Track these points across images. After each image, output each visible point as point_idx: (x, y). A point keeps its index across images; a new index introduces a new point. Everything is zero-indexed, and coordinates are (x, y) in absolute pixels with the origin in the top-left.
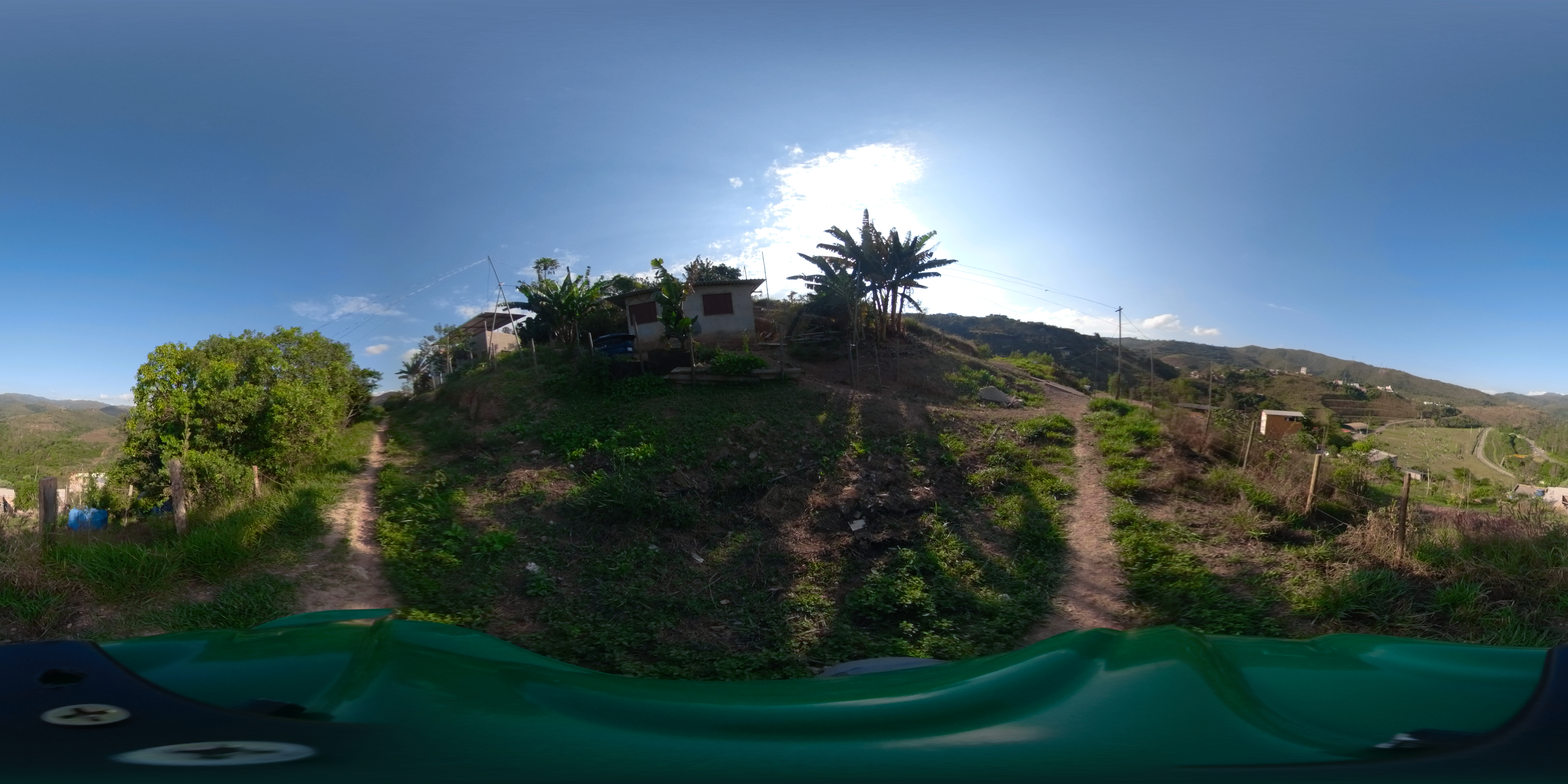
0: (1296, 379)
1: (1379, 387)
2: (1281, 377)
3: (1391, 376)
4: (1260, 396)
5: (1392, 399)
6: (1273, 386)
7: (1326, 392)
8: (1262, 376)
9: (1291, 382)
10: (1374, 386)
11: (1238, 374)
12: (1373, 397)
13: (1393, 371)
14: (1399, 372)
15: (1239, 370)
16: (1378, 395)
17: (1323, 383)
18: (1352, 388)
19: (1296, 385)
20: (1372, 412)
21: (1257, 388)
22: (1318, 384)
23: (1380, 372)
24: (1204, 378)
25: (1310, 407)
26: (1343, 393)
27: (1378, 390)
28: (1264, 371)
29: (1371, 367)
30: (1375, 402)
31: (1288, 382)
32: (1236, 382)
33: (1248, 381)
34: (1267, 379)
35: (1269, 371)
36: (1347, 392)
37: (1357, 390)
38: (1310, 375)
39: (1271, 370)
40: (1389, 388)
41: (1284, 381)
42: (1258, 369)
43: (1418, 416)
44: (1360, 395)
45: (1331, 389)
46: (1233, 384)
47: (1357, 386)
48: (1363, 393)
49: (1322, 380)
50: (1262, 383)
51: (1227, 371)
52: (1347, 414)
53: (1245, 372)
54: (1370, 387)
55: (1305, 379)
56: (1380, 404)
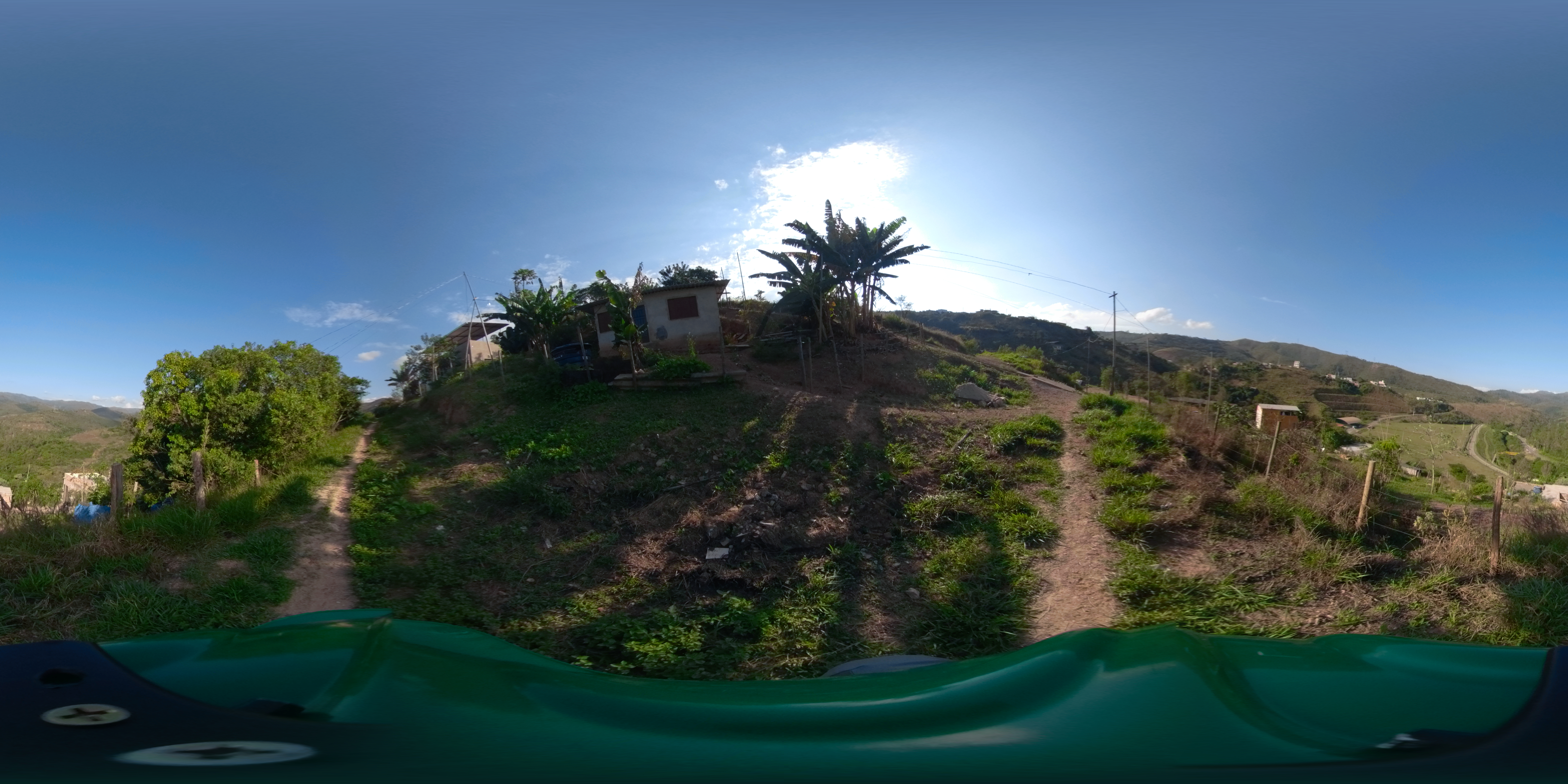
0: (1289, 372)
1: (1372, 382)
2: (1274, 370)
3: (1384, 371)
4: (1252, 390)
5: (1384, 394)
6: (1266, 380)
7: (1319, 386)
8: (1255, 370)
9: (1284, 375)
10: (1367, 381)
11: (1231, 368)
12: (1366, 391)
13: (1386, 366)
14: (1392, 366)
15: (1231, 364)
16: (1371, 390)
17: (1316, 377)
18: (1345, 382)
19: (1289, 378)
20: (1365, 406)
21: (1250, 381)
22: (1311, 378)
23: (1373, 366)
24: (1196, 371)
25: (1303, 401)
26: (1336, 387)
27: (1371, 384)
28: (1257, 365)
29: (1364, 361)
30: (1369, 397)
31: (1281, 376)
32: (1229, 375)
33: (1241, 374)
34: (1260, 373)
35: (1262, 365)
36: (1340, 386)
37: (1350, 384)
38: (1304, 368)
39: (1264, 364)
40: (1382, 382)
41: (1277, 375)
42: (1251, 362)
43: (1411, 411)
44: (1353, 389)
45: (1324, 382)
46: (1226, 377)
47: (1350, 380)
48: (1356, 387)
49: (1315, 374)
50: (1255, 377)
51: (1220, 364)
52: (1340, 409)
53: (1238, 365)
54: (1363, 381)
55: (1298, 373)
56: (1373, 398)
